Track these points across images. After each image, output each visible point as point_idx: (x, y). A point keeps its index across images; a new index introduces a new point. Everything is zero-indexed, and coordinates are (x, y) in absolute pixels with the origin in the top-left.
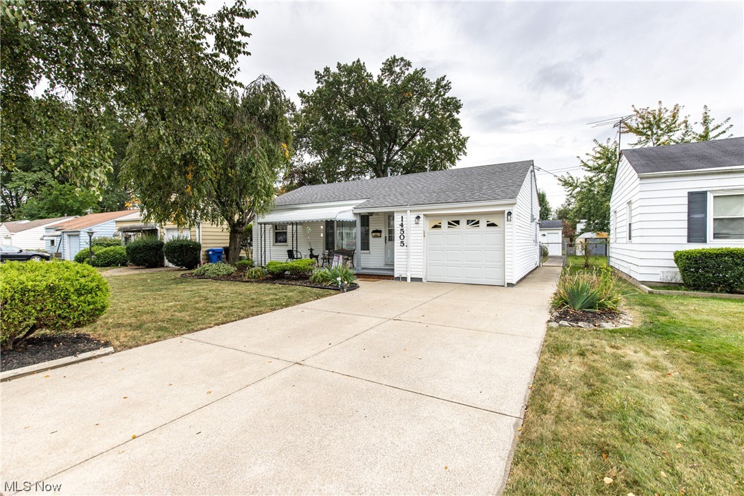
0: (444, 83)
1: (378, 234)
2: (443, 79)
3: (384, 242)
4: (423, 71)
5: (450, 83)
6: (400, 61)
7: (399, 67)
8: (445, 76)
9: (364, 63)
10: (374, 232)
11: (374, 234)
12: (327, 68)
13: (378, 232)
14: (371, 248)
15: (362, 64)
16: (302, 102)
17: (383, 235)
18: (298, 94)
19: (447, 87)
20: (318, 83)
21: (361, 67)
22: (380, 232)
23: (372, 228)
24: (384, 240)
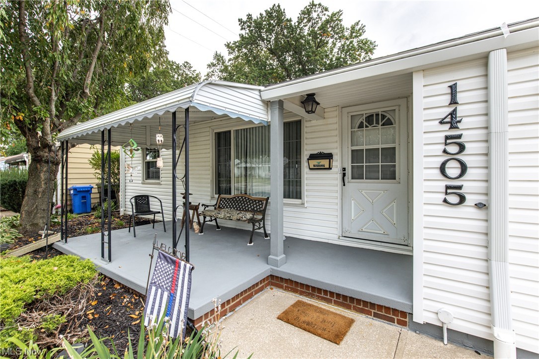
0: (357, 28)
1: (325, 162)
2: (357, 24)
3: (339, 182)
4: (340, 13)
5: (365, 26)
6: (317, 6)
7: (316, 14)
8: (359, 21)
9: (284, 10)
10: (312, 157)
11: (313, 162)
12: (249, 15)
13: (323, 158)
14: (305, 193)
15: (283, 11)
16: (229, 53)
17: (337, 164)
18: (225, 45)
19: (362, 30)
20: (242, 29)
21: (282, 13)
22: (329, 156)
23: (308, 148)
24: (340, 176)
